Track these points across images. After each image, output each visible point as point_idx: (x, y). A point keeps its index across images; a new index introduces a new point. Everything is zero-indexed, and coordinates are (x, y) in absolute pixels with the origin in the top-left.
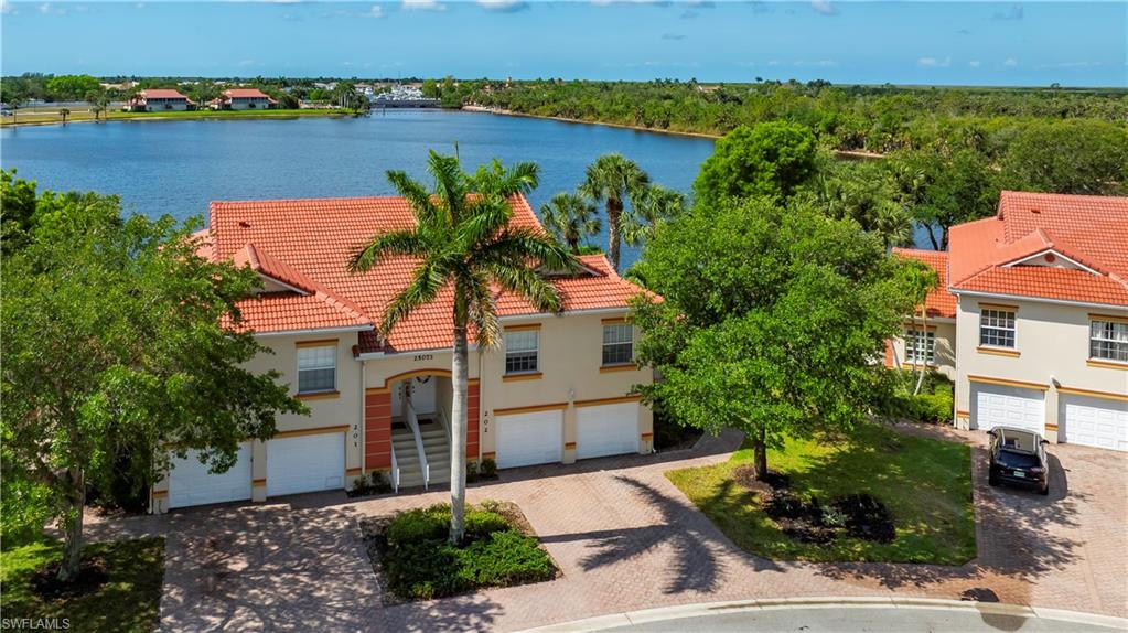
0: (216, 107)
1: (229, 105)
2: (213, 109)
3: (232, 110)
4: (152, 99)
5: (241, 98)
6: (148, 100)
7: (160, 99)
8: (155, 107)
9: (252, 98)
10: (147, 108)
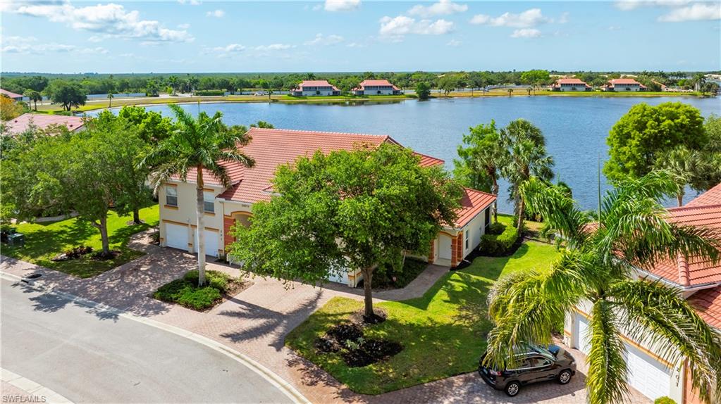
0: (604, 89)
1: (613, 89)
2: (603, 91)
3: (614, 91)
4: (564, 84)
5: (621, 84)
6: (562, 85)
7: (569, 84)
8: (566, 89)
9: (628, 85)
10: (561, 89)
